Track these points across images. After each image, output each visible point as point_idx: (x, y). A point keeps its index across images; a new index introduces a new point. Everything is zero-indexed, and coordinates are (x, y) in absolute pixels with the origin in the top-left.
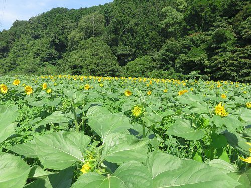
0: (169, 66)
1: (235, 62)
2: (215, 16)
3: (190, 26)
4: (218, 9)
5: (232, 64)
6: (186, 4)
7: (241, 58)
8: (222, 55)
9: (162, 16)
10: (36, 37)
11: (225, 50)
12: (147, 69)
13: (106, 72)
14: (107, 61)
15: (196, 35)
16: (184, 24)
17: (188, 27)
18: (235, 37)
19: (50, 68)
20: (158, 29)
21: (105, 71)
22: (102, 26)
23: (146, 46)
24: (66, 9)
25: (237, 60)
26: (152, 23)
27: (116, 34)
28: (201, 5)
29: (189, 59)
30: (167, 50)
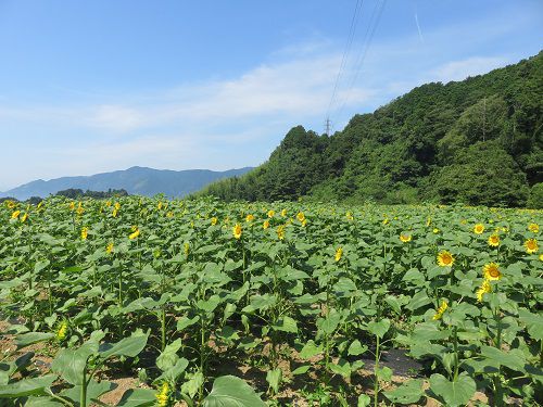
10: (385, 141)
13: (497, 200)
14: (501, 182)
19: (406, 192)
21: (494, 199)
24: (439, 84)
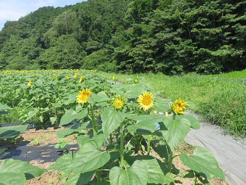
5: (139, 54)
7: (145, 49)
10: (25, 36)
12: (100, 61)
14: (71, 56)
26: (119, 18)
27: (86, 30)
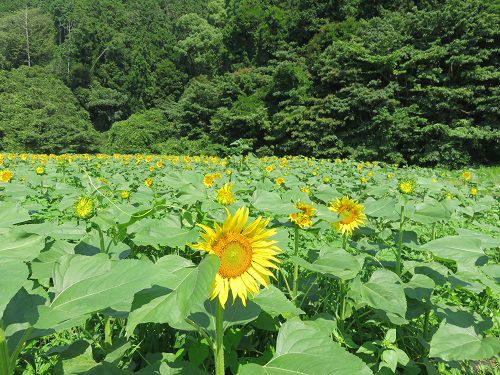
0: (199, 130)
1: (312, 123)
2: (277, 40)
3: (235, 55)
4: (280, 27)
5: (307, 127)
6: (224, 11)
7: (321, 116)
8: (291, 111)
9: (182, 31)
11: (295, 102)
12: (156, 136)
13: (65, 145)
15: (246, 73)
16: (223, 49)
17: (231, 56)
18: (310, 79)
20: (174, 57)
21: (61, 143)
22: (50, 42)
23: (151, 91)
25: (314, 120)
26: (161, 44)
28: (252, 17)
29: (235, 118)
30: (194, 100)
